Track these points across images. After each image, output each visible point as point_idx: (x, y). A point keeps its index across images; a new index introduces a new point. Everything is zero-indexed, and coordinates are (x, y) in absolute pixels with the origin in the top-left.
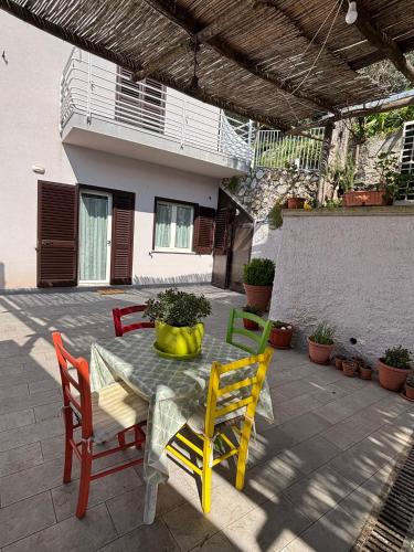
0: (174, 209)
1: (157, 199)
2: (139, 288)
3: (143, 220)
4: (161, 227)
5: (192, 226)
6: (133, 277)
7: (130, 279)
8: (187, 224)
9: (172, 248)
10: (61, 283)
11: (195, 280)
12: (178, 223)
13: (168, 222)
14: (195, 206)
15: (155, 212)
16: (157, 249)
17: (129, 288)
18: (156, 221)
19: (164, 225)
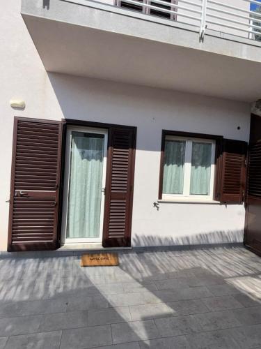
0: (189, 145)
1: (166, 133)
2: (140, 251)
3: (147, 161)
4: (171, 169)
5: (213, 167)
6: (133, 236)
7: (128, 239)
8: (205, 163)
9: (186, 196)
10: (35, 245)
11: (218, 240)
12: (194, 163)
13: (180, 161)
14: (218, 140)
15: (163, 149)
16: (165, 197)
17: (127, 252)
18: (165, 161)
19: (175, 166)
